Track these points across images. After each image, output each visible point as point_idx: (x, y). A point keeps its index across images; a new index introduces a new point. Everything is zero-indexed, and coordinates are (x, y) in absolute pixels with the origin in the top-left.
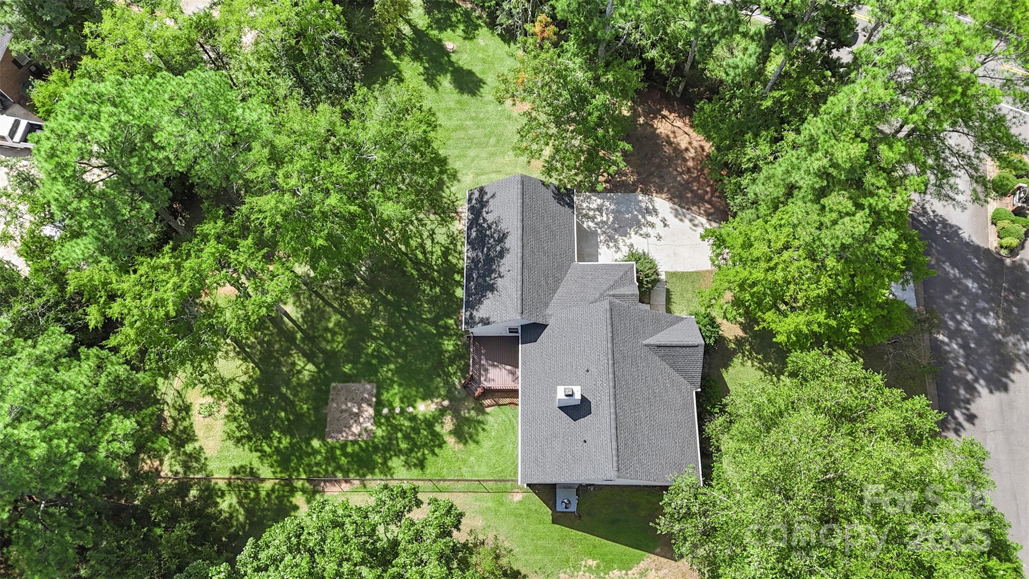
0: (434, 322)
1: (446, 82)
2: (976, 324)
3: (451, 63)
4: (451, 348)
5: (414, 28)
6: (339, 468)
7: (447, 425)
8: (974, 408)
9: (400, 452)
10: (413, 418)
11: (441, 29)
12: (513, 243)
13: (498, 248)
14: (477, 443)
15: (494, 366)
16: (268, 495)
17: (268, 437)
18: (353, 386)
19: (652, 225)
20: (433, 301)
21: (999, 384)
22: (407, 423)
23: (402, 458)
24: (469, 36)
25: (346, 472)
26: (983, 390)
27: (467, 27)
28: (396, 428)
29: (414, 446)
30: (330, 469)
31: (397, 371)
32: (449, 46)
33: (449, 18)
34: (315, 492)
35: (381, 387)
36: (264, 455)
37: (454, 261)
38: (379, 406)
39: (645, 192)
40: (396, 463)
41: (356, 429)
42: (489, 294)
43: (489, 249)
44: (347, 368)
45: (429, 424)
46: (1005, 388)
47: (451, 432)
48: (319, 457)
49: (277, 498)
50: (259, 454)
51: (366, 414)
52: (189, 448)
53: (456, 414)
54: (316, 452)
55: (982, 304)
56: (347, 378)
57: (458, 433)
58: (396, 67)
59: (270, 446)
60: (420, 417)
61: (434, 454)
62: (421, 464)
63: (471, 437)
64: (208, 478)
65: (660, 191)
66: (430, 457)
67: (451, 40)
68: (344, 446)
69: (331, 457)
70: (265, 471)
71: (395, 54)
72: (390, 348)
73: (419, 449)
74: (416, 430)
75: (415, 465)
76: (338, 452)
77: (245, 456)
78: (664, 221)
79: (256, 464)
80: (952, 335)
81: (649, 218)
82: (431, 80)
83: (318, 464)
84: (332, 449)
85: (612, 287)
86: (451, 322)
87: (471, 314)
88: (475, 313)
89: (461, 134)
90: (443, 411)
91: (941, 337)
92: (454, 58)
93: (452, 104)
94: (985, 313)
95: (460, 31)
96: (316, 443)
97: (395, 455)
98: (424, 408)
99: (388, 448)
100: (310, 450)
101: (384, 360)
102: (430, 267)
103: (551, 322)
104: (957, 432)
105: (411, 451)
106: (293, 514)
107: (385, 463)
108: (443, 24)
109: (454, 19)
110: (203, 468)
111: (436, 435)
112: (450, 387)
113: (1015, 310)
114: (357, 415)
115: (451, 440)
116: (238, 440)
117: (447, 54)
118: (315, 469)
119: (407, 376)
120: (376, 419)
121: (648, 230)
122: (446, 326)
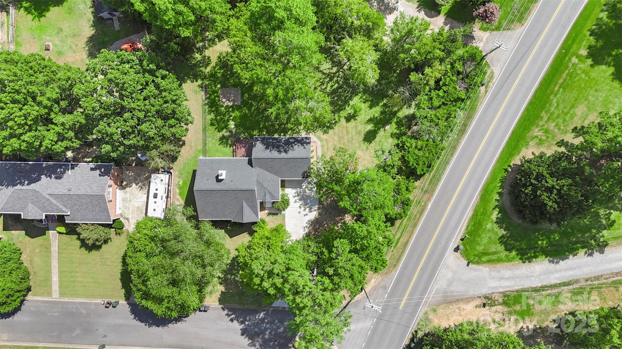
0: (265, 127)
1: (370, 127)
2: (266, 329)
3: (379, 129)
4: (254, 133)
5: (398, 111)
6: (211, 95)
7: (225, 133)
8: (235, 322)
9: (216, 116)
10: (228, 121)
11: (397, 123)
12: (283, 155)
13: (282, 150)
14: (220, 143)
15: (246, 150)
16: (201, 71)
17: (221, 68)
18: (240, 96)
19: (305, 210)
21: (244, 332)
22: (226, 119)
23: (214, 118)
24: (392, 135)
25: (209, 98)
26: (242, 326)
27: (398, 134)
28: (224, 115)
30: (210, 92)
31: (245, 114)
32: (387, 127)
33: (403, 126)
34: (202, 87)
35: (239, 108)
36: (214, 68)
37: (289, 133)
38: (232, 107)
39: (319, 208)
40: (212, 116)
41: (224, 100)
42: (264, 147)
43: (283, 146)
44: (246, 95)
45: (226, 127)
46: (242, 335)
47: (223, 135)
48: (214, 88)
49: (200, 74)
50: (215, 66)
51: (229, 103)
52: (217, 40)
53: (230, 136)
54: (216, 86)
55: (273, 332)
56: (242, 95)
57: (223, 137)
58: (378, 104)
59: (217, 70)
60: (228, 123)
61: (216, 129)
62: (212, 124)
63: (221, 142)
64: (206, 48)
65: (320, 214)
66: (215, 127)
67: (391, 128)
68: (218, 96)
69: (214, 92)
70: (209, 69)
71: (384, 104)
72: (255, 110)
73: (218, 123)
74: (224, 122)
75: (212, 122)
76: (216, 95)
77: (214, 60)
78: (307, 215)
79: (211, 65)
80: (262, 320)
81: (308, 209)
82: (370, 120)
83: (211, 87)
84: (217, 92)
85: (269, 192)
86: (265, 133)
87: (259, 140)
88: (259, 141)
89: (345, 133)
90: (231, 132)
91: (261, 315)
92: (382, 130)
93: (359, 128)
94: (270, 333)
95: (395, 131)
96: (219, 86)
97: (215, 115)
98: (232, 125)
99: (217, 113)
100: (216, 84)
102: (286, 124)
103: (254, 169)
104: (227, 315)
105: (217, 121)
106: (195, 80)
107: (212, 111)
108: (399, 124)
109: (402, 128)
110: (210, 46)
111: (222, 129)
112: (240, 134)
113: (272, 343)
114: (229, 101)
115: (220, 134)
116: (219, 57)
117: (384, 126)
118: (210, 87)
119: (244, 117)
120: (227, 107)
121: (303, 208)
122: (263, 131)
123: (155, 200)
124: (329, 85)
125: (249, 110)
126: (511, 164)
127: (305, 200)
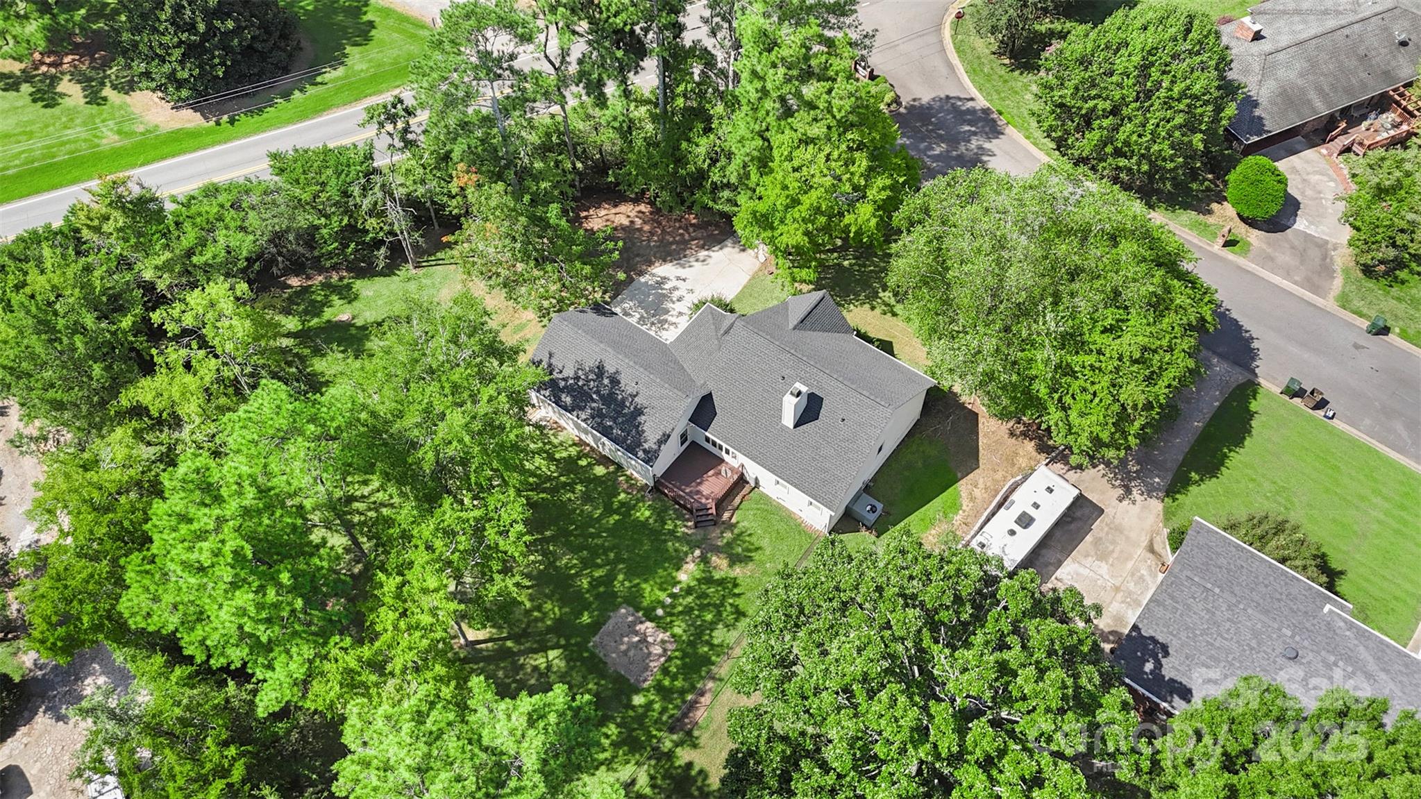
0: (609, 510)
3: (361, 327)
4: (647, 513)
5: (289, 335)
6: (682, 692)
7: (721, 565)
9: (712, 626)
10: (689, 591)
11: (318, 314)
13: (606, 381)
14: (757, 549)
15: (700, 484)
16: (653, 786)
18: (610, 625)
19: (676, 288)
20: (587, 498)
22: (690, 599)
23: (720, 626)
24: (351, 298)
25: (694, 689)
27: (339, 294)
28: (688, 610)
29: (718, 608)
30: (679, 701)
31: (630, 574)
32: (343, 319)
33: (313, 302)
34: (689, 733)
35: (633, 600)
36: (608, 763)
37: (564, 454)
38: (650, 616)
39: (641, 273)
40: (719, 635)
41: (656, 651)
42: (642, 419)
43: (598, 392)
44: (586, 618)
45: (706, 580)
47: (731, 565)
48: (657, 706)
49: (664, 778)
50: (603, 768)
51: (650, 631)
53: (717, 550)
54: (648, 706)
56: (596, 627)
57: (734, 560)
59: (604, 750)
60: (693, 583)
61: (739, 595)
62: (740, 614)
63: (750, 551)
65: (651, 263)
66: (738, 601)
67: (339, 313)
68: (665, 671)
69: (665, 694)
70: (629, 773)
72: (600, 566)
73: (722, 605)
74: (704, 595)
75: (736, 620)
76: (667, 682)
78: (678, 278)
81: (666, 286)
82: (362, 355)
83: (664, 710)
84: (658, 688)
86: (623, 496)
88: (646, 446)
90: (704, 559)
92: (359, 322)
94: (931, 148)
95: (337, 302)
96: (638, 700)
97: (712, 630)
98: (687, 574)
99: (700, 633)
100: (640, 710)
101: (609, 579)
102: (549, 479)
103: (711, 387)
105: (719, 613)
106: (693, 773)
107: (712, 646)
108: (315, 310)
109: (319, 298)
111: (721, 582)
112: (685, 539)
113: (942, 132)
114: (644, 640)
115: (737, 571)
117: (349, 325)
118: (664, 718)
119: (641, 569)
120: (662, 625)
121: (676, 294)
122: (622, 504)
123: (1032, 512)
125: (611, 577)
126: (212, 123)
127: (656, 308)
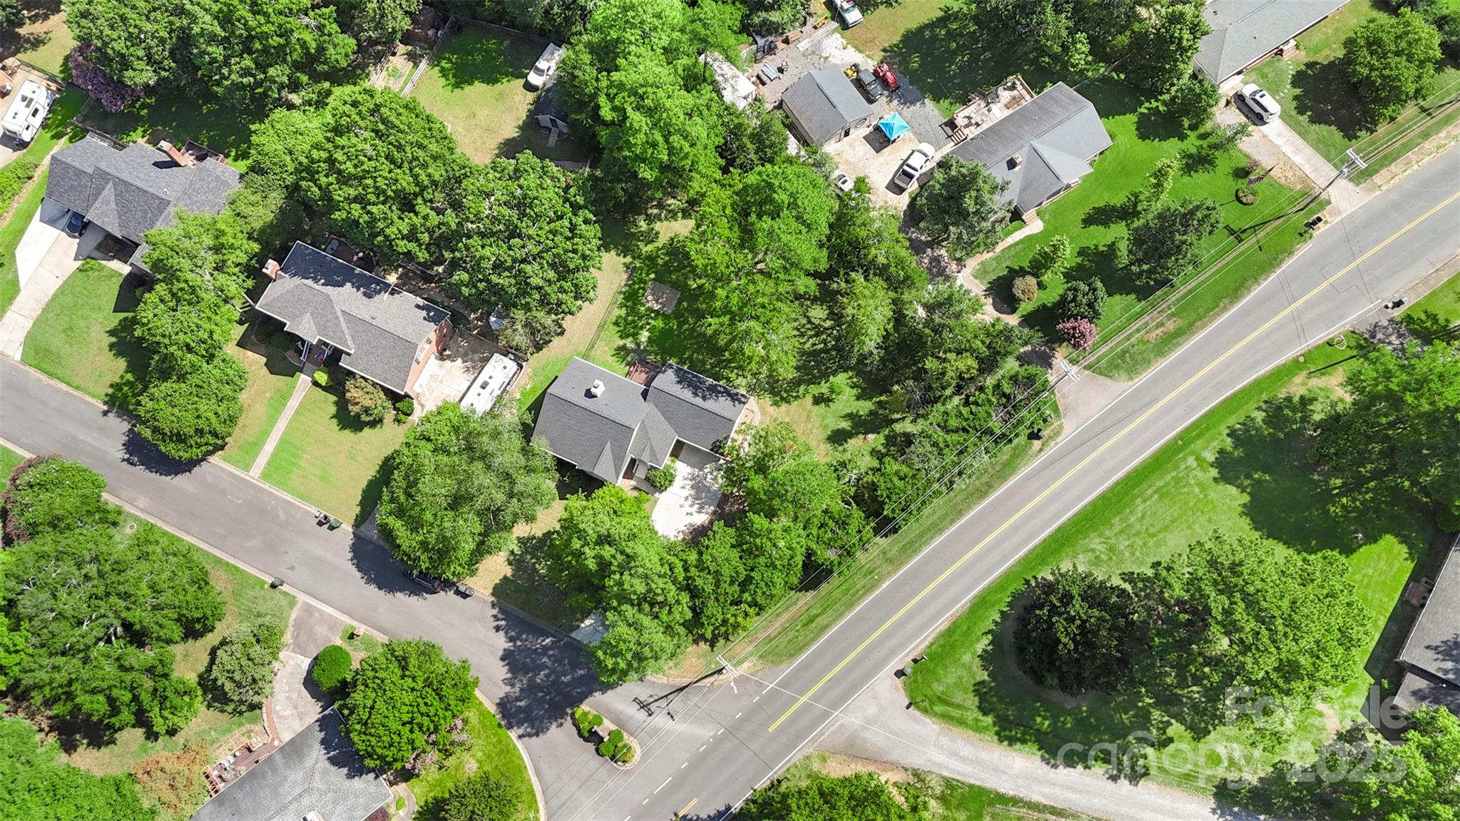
0: (690, 358)
1: (846, 425)
2: (543, 667)
3: (858, 433)
5: (897, 420)
6: (635, 283)
7: (629, 343)
8: (502, 633)
9: (628, 315)
10: (642, 328)
11: (887, 437)
12: (698, 401)
13: (700, 394)
14: (614, 355)
15: (647, 375)
16: (638, 246)
17: (667, 254)
18: (674, 304)
19: (691, 506)
20: (703, 362)
21: (507, 656)
22: (640, 324)
23: (624, 316)
24: (874, 452)
25: (630, 286)
26: (509, 645)
27: (882, 454)
28: (640, 318)
29: (627, 323)
30: (635, 279)
31: (671, 329)
32: (871, 437)
33: (894, 445)
34: (628, 268)
35: (666, 317)
36: (659, 249)
38: (657, 312)
39: (714, 513)
40: (623, 312)
41: (650, 298)
42: (676, 380)
43: (703, 390)
44: (685, 304)
45: (635, 335)
46: (503, 659)
47: (624, 346)
48: (644, 275)
49: (634, 250)
50: (660, 247)
51: (655, 306)
52: (680, 215)
53: (633, 351)
54: (648, 275)
55: (552, 678)
56: (680, 302)
57: (623, 348)
58: (870, 398)
59: (662, 254)
60: (641, 332)
61: (618, 332)
62: (616, 324)
63: (618, 354)
64: (660, 220)
65: (711, 522)
66: (618, 329)
67: (875, 440)
68: (644, 289)
69: (642, 281)
70: (650, 248)
71: (880, 402)
72: (686, 330)
73: (625, 326)
74: (635, 327)
75: (617, 321)
76: (642, 286)
77: (663, 240)
78: (691, 514)
79: (656, 245)
80: (545, 648)
81: (697, 506)
82: (850, 416)
83: (641, 274)
84: (645, 283)
85: (652, 448)
87: (672, 370)
88: (672, 372)
89: (803, 418)
90: (638, 345)
91: (548, 640)
92: (861, 436)
93: (827, 421)
94: (547, 676)
95: (880, 448)
96: (653, 276)
97: (627, 313)
98: (644, 336)
99: (632, 311)
100: (650, 272)
101: (680, 325)
102: (724, 368)
103: (646, 404)
104: (495, 616)
105: (626, 321)
106: (622, 254)
107: (625, 306)
108: (891, 440)
109: (892, 448)
110: (666, 219)
111: (627, 336)
112: (650, 353)
113: (541, 694)
114: (657, 301)
115: (621, 343)
116: (672, 239)
117: (866, 433)
118: (639, 272)
119: (666, 333)
120: (651, 310)
121: (689, 502)
122: (684, 363)
123: (481, 391)
124: (811, 341)
125: (680, 326)
126: (1039, 577)
127: (699, 489)
